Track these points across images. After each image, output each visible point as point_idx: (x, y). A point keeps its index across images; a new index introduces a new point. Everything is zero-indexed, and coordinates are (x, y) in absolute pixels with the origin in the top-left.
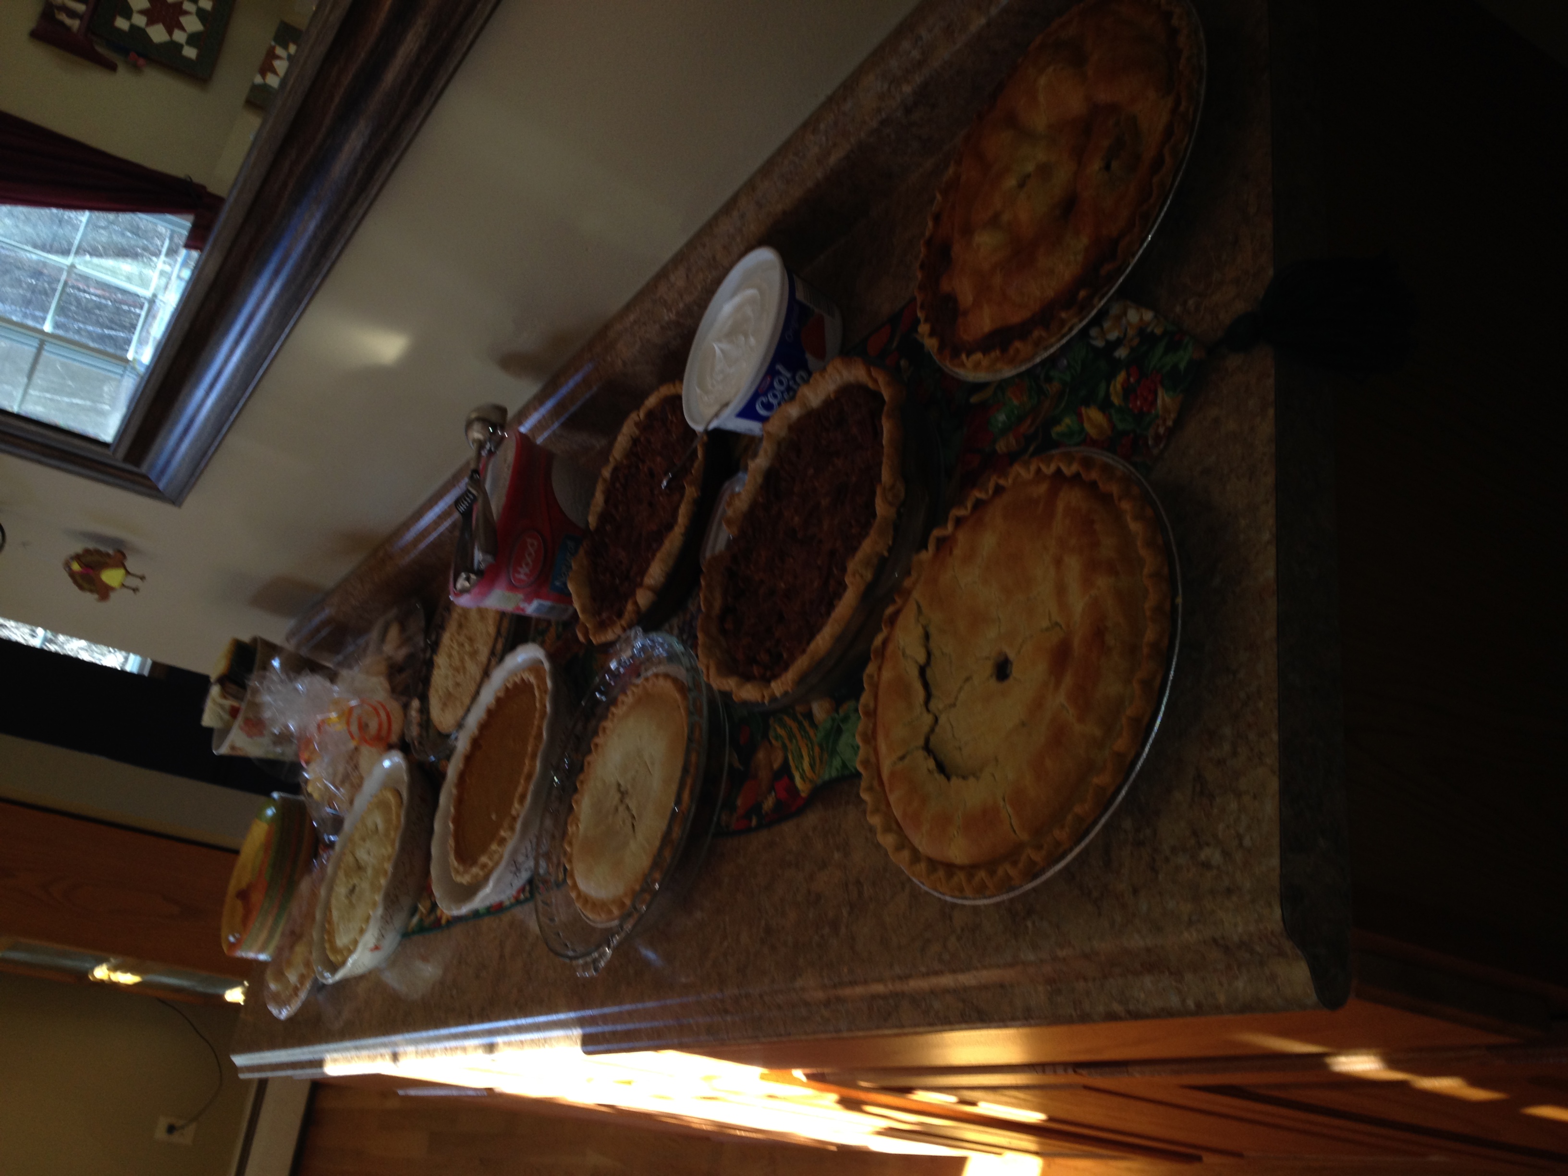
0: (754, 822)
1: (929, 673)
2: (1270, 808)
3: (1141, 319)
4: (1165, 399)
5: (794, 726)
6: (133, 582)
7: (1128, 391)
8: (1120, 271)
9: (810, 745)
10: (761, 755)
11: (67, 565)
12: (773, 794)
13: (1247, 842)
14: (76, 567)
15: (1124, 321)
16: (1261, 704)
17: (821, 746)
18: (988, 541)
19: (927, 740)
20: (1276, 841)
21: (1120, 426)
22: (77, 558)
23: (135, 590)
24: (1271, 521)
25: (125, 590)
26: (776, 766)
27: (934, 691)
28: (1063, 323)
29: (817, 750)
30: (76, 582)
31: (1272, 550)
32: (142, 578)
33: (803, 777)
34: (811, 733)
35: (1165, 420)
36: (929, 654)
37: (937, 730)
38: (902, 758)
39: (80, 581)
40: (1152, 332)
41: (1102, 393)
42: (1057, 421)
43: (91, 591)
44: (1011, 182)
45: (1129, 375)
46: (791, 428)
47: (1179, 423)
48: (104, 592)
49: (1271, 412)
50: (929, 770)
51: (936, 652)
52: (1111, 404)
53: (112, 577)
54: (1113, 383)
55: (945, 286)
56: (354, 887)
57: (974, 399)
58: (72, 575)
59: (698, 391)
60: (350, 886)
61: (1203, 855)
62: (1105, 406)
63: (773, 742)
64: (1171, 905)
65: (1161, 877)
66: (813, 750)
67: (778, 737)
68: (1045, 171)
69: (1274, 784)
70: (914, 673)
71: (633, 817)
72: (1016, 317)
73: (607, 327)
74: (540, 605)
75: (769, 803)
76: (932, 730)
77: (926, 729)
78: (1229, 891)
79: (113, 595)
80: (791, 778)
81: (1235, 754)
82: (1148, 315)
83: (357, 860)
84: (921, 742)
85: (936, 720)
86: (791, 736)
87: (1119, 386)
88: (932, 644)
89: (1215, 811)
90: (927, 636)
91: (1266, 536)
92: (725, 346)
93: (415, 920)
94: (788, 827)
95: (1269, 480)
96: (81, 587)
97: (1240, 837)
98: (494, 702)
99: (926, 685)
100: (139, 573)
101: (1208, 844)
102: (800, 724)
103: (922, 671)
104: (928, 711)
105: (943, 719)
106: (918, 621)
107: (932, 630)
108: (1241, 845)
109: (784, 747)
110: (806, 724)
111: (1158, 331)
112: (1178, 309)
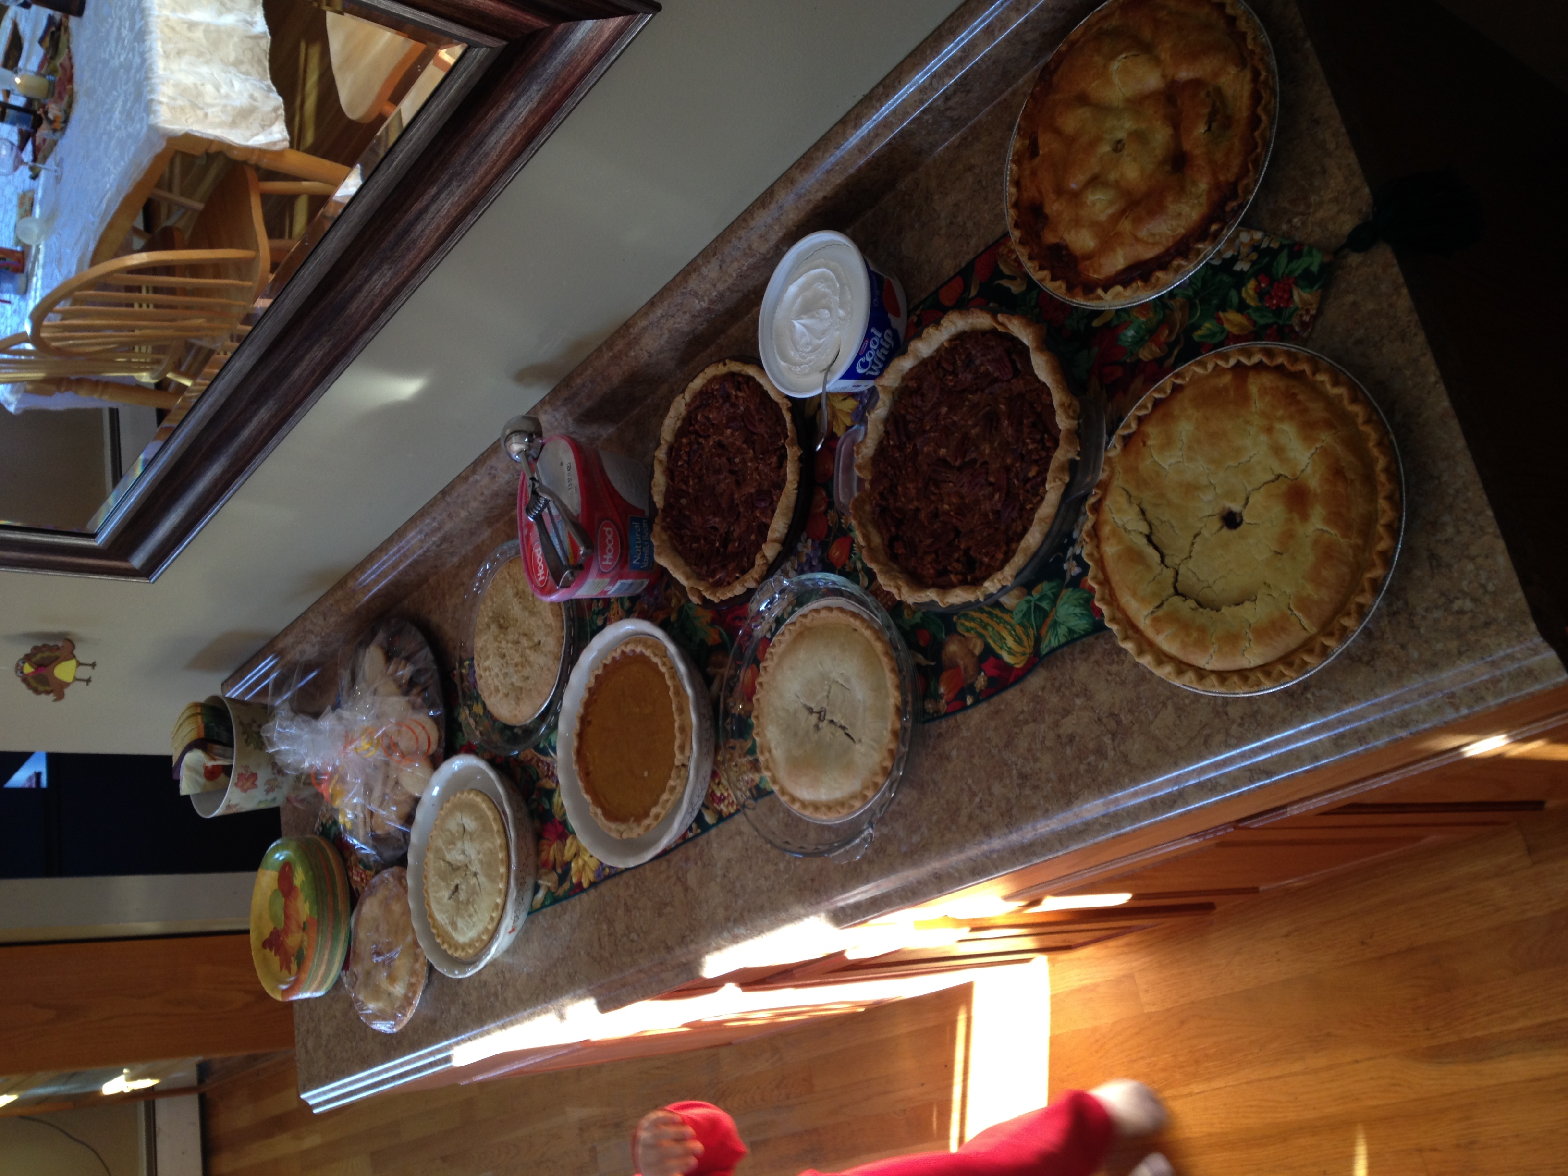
0: (969, 701)
1: (1154, 538)
2: (1503, 560)
3: (1252, 239)
4: (1299, 295)
5: (984, 617)
6: (85, 672)
7: (1261, 294)
8: (1241, 207)
9: (1009, 627)
10: (953, 647)
11: (19, 669)
12: (983, 673)
13: (1491, 587)
14: (28, 669)
15: (1237, 242)
16: (1470, 494)
17: (1021, 625)
18: (1185, 428)
19: (1175, 588)
20: (1515, 581)
21: (1262, 322)
22: (27, 658)
23: (88, 681)
24: (1433, 368)
25: (77, 682)
26: (977, 651)
27: (1166, 552)
28: (1199, 252)
29: (1019, 630)
30: (30, 686)
31: (1441, 388)
32: (93, 665)
33: (1010, 652)
34: (1006, 617)
35: (1307, 311)
36: (1150, 525)
37: (1180, 578)
38: (1159, 606)
39: (34, 684)
40: (1268, 248)
41: (1235, 299)
42: (1196, 327)
43: (48, 693)
44: (1105, 148)
45: (1259, 283)
46: (904, 378)
47: (1320, 311)
48: (58, 690)
49: (1405, 291)
50: (1192, 609)
51: (1155, 522)
52: (1248, 307)
53: (64, 671)
54: (1244, 289)
55: (1050, 238)
56: (457, 887)
57: (1096, 323)
58: (25, 679)
59: (782, 363)
60: (453, 888)
61: (1456, 605)
62: (1242, 307)
63: (966, 634)
64: (1439, 646)
65: (1422, 631)
66: (1014, 631)
67: (968, 630)
68: (1139, 137)
69: (1501, 545)
70: (1144, 541)
71: (843, 728)
72: (1149, 253)
73: (627, 326)
74: (623, 584)
75: (981, 682)
76: (1176, 580)
77: (1172, 580)
78: (1487, 624)
79: (67, 691)
80: (999, 658)
81: (1459, 532)
82: (1258, 235)
83: (449, 863)
84: (1172, 591)
85: (1177, 573)
86: (985, 626)
87: (1252, 292)
88: (1149, 516)
89: (1456, 574)
90: (1143, 512)
91: (1433, 379)
92: (806, 321)
93: (541, 895)
94: (1010, 695)
95: (1421, 338)
96: (37, 691)
97: (1483, 586)
98: (593, 680)
99: (1156, 548)
100: (91, 662)
101: (1457, 598)
102: (990, 614)
103: (1149, 538)
104: (1167, 567)
105: (1182, 570)
106: (1130, 502)
107: (1145, 506)
108: (1486, 592)
109: (980, 636)
110: (997, 612)
111: (1274, 245)
112: (1284, 227)
